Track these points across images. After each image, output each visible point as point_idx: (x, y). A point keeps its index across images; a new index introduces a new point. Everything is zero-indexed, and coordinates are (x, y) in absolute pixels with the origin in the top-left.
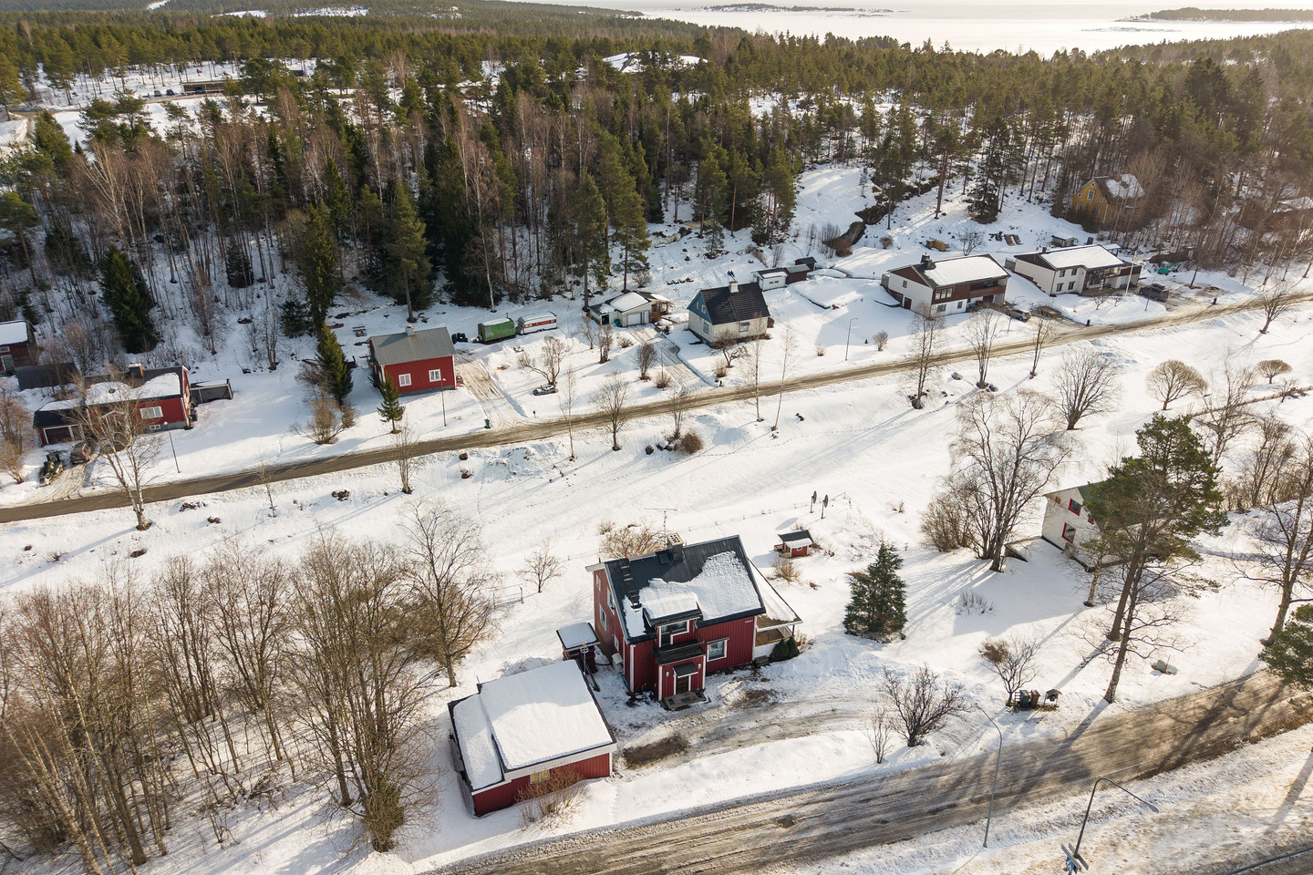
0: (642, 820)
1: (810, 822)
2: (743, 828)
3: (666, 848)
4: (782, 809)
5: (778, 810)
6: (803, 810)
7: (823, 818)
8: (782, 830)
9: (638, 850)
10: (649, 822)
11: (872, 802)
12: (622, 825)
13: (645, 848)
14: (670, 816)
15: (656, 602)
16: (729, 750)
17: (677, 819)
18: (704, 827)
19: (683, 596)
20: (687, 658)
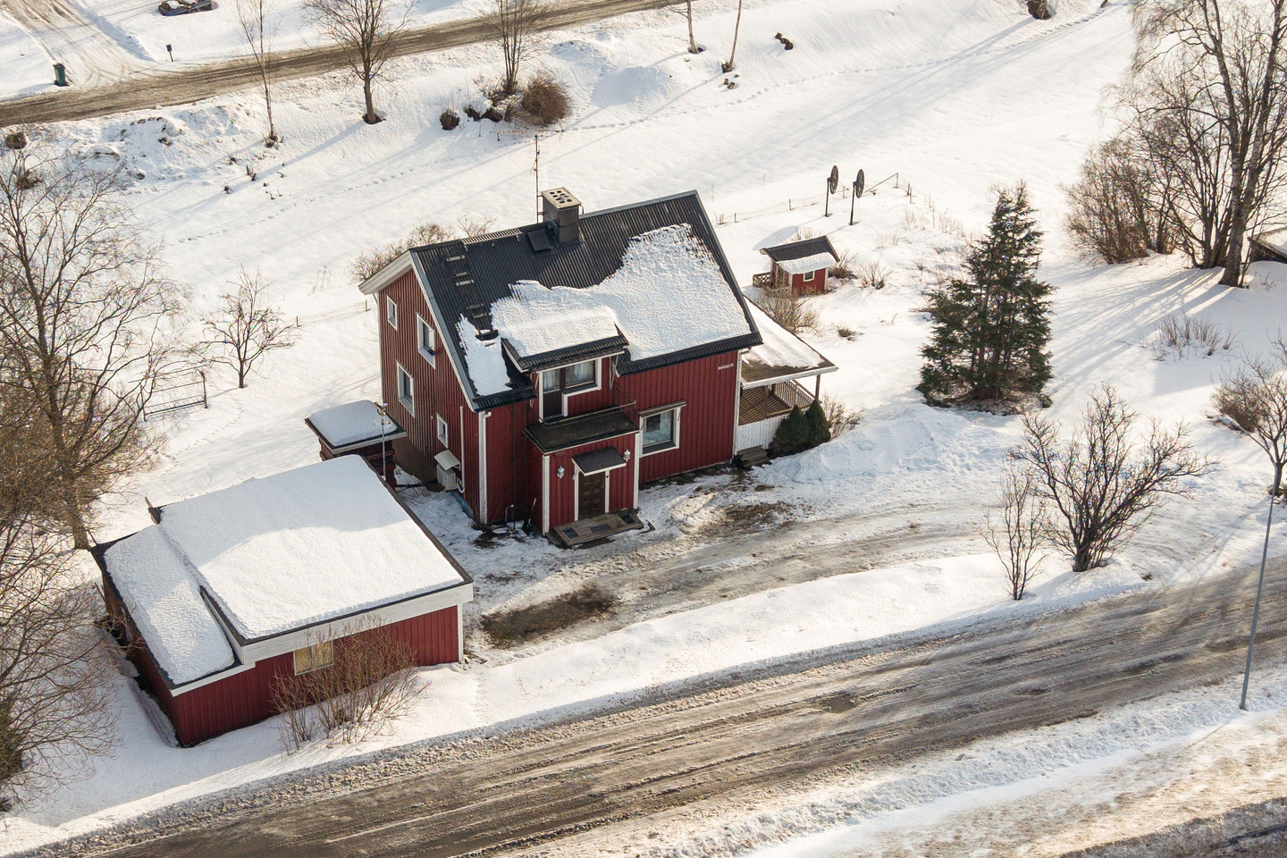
0: (542, 716)
1: (888, 701)
2: (751, 717)
3: (597, 759)
4: (830, 682)
6: (872, 682)
7: (910, 692)
8: (832, 716)
10: (555, 718)
11: (1010, 662)
12: (500, 726)
13: (552, 762)
14: (598, 707)
15: (528, 325)
17: (614, 711)
19: (588, 314)
20: (600, 437)
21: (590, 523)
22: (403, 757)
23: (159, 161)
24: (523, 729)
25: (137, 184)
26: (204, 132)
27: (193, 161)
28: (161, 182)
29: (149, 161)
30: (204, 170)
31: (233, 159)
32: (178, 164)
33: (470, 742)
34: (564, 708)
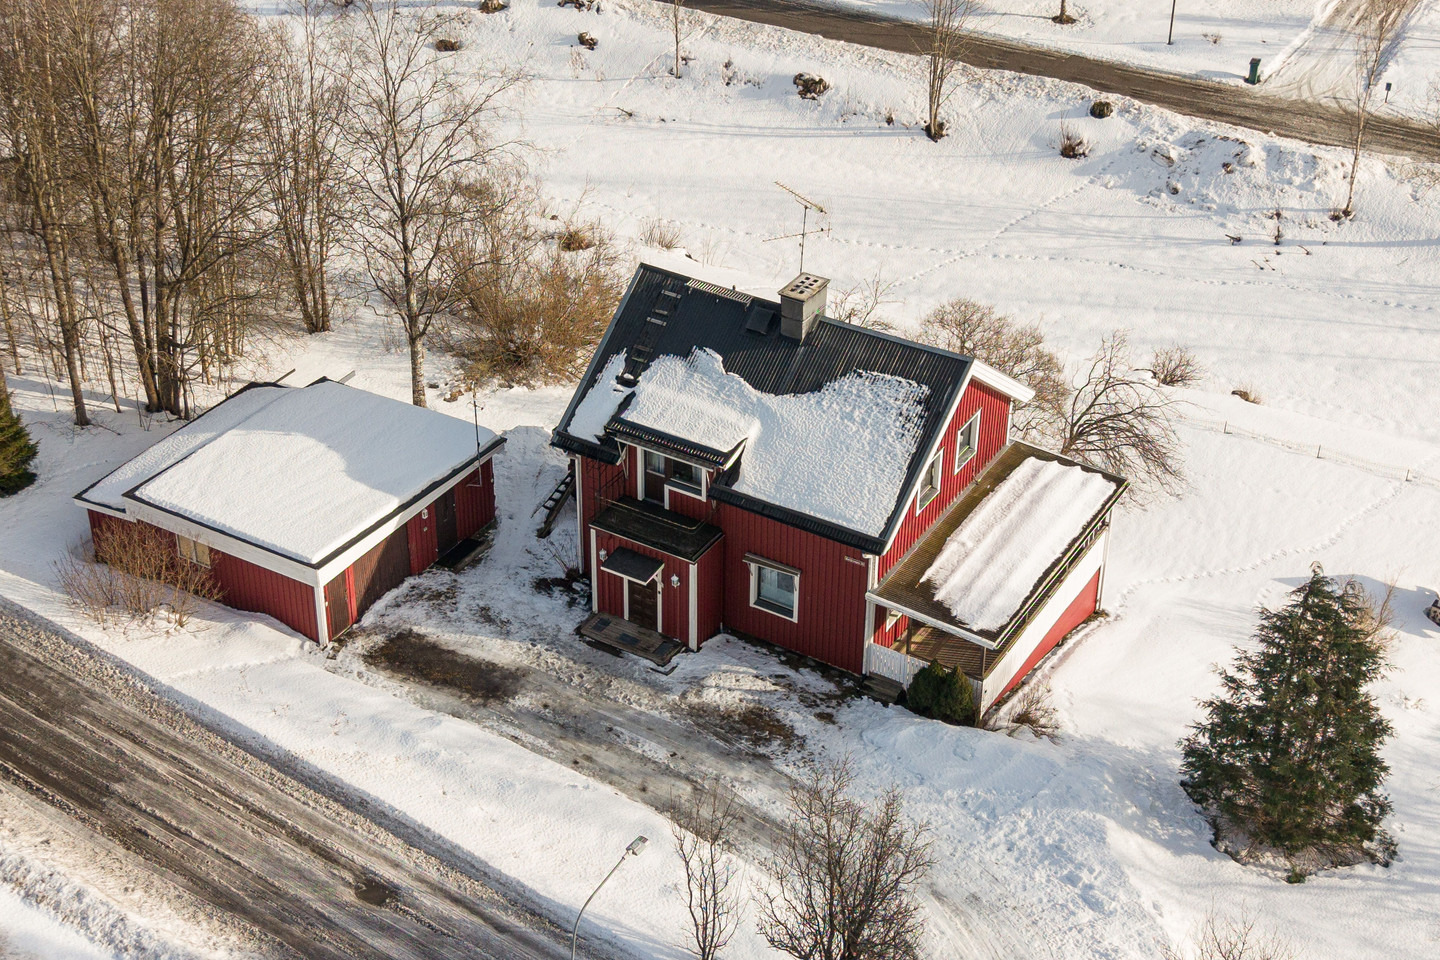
0: (203, 708)
1: (405, 924)
2: (301, 840)
5: (396, 865)
6: (428, 901)
8: (348, 896)
9: (134, 740)
12: (170, 690)
13: (143, 745)
16: (547, 754)
17: (248, 749)
18: (261, 791)
20: (653, 544)
21: (632, 630)
22: (91, 657)
23: (1206, 184)
24: (179, 707)
25: (1163, 195)
26: (1276, 175)
27: (1236, 198)
28: (1187, 205)
29: (1196, 181)
30: (1237, 212)
31: (1278, 215)
32: (1220, 196)
33: (139, 685)
34: (221, 715)
